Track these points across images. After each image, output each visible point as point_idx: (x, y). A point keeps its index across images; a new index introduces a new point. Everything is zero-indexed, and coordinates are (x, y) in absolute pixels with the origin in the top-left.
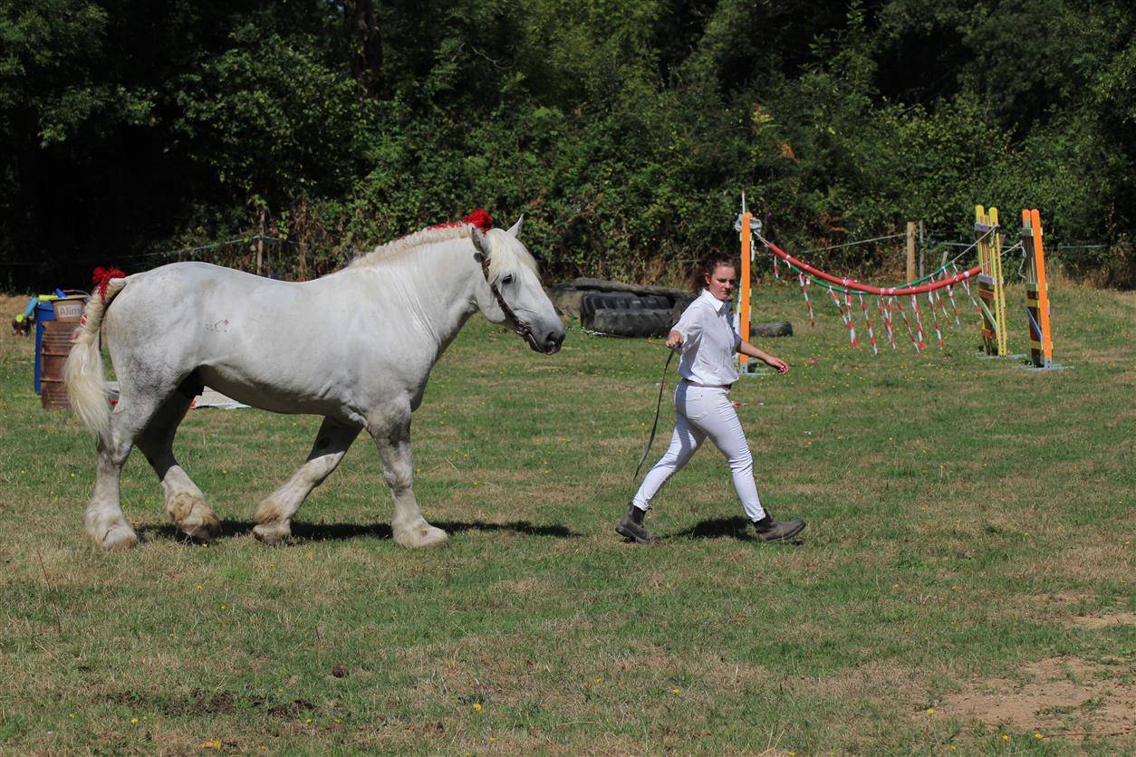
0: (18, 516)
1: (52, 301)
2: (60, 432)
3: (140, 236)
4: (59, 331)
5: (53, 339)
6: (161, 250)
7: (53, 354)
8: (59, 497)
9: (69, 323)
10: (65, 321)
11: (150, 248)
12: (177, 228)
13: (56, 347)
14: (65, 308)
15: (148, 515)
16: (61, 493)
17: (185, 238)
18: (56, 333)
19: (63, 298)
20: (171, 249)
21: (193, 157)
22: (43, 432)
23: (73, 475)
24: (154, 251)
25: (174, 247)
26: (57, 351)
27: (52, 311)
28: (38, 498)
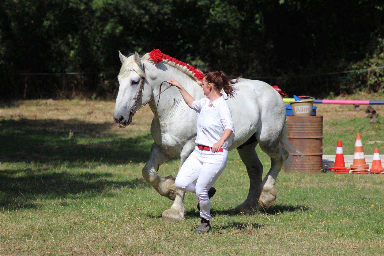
0: (278, 241)
1: (291, 103)
2: (298, 188)
3: (343, 60)
4: (295, 122)
5: (292, 128)
6: (356, 69)
7: (292, 137)
8: (303, 231)
9: (302, 117)
10: (300, 116)
11: (349, 67)
12: (367, 55)
13: (294, 133)
14: (299, 107)
15: (362, 242)
16: (304, 227)
17: (372, 61)
18: (293, 124)
19: (298, 101)
20: (363, 68)
21: (378, 8)
22: (287, 187)
23: (311, 216)
24: (352, 69)
25: (365, 67)
26: (294, 135)
27: (291, 110)
28: (289, 231)
